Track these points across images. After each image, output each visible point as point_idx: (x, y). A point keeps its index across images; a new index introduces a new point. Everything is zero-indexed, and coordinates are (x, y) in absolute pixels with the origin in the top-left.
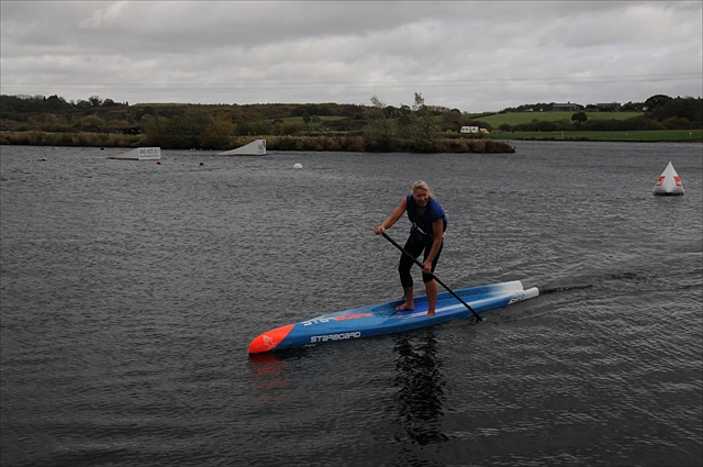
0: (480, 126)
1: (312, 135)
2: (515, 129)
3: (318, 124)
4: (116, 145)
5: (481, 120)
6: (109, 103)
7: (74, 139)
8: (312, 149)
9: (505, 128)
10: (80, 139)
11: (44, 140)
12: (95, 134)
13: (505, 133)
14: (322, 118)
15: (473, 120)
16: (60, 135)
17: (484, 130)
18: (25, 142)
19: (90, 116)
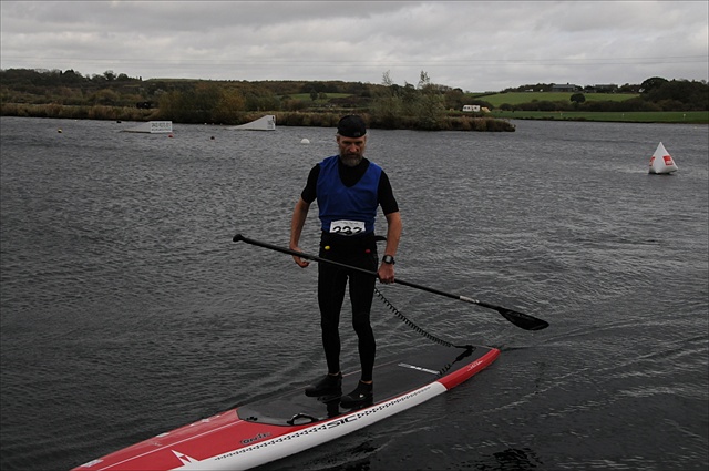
0: (482, 105)
1: (319, 112)
2: (515, 108)
3: (325, 101)
4: (129, 118)
5: (483, 99)
6: (123, 78)
7: (90, 113)
8: (319, 125)
9: (505, 107)
10: (96, 112)
11: (60, 113)
12: (110, 108)
13: (506, 112)
14: (329, 95)
15: (475, 99)
16: (77, 108)
17: (486, 109)
18: (42, 115)
19: (105, 91)
